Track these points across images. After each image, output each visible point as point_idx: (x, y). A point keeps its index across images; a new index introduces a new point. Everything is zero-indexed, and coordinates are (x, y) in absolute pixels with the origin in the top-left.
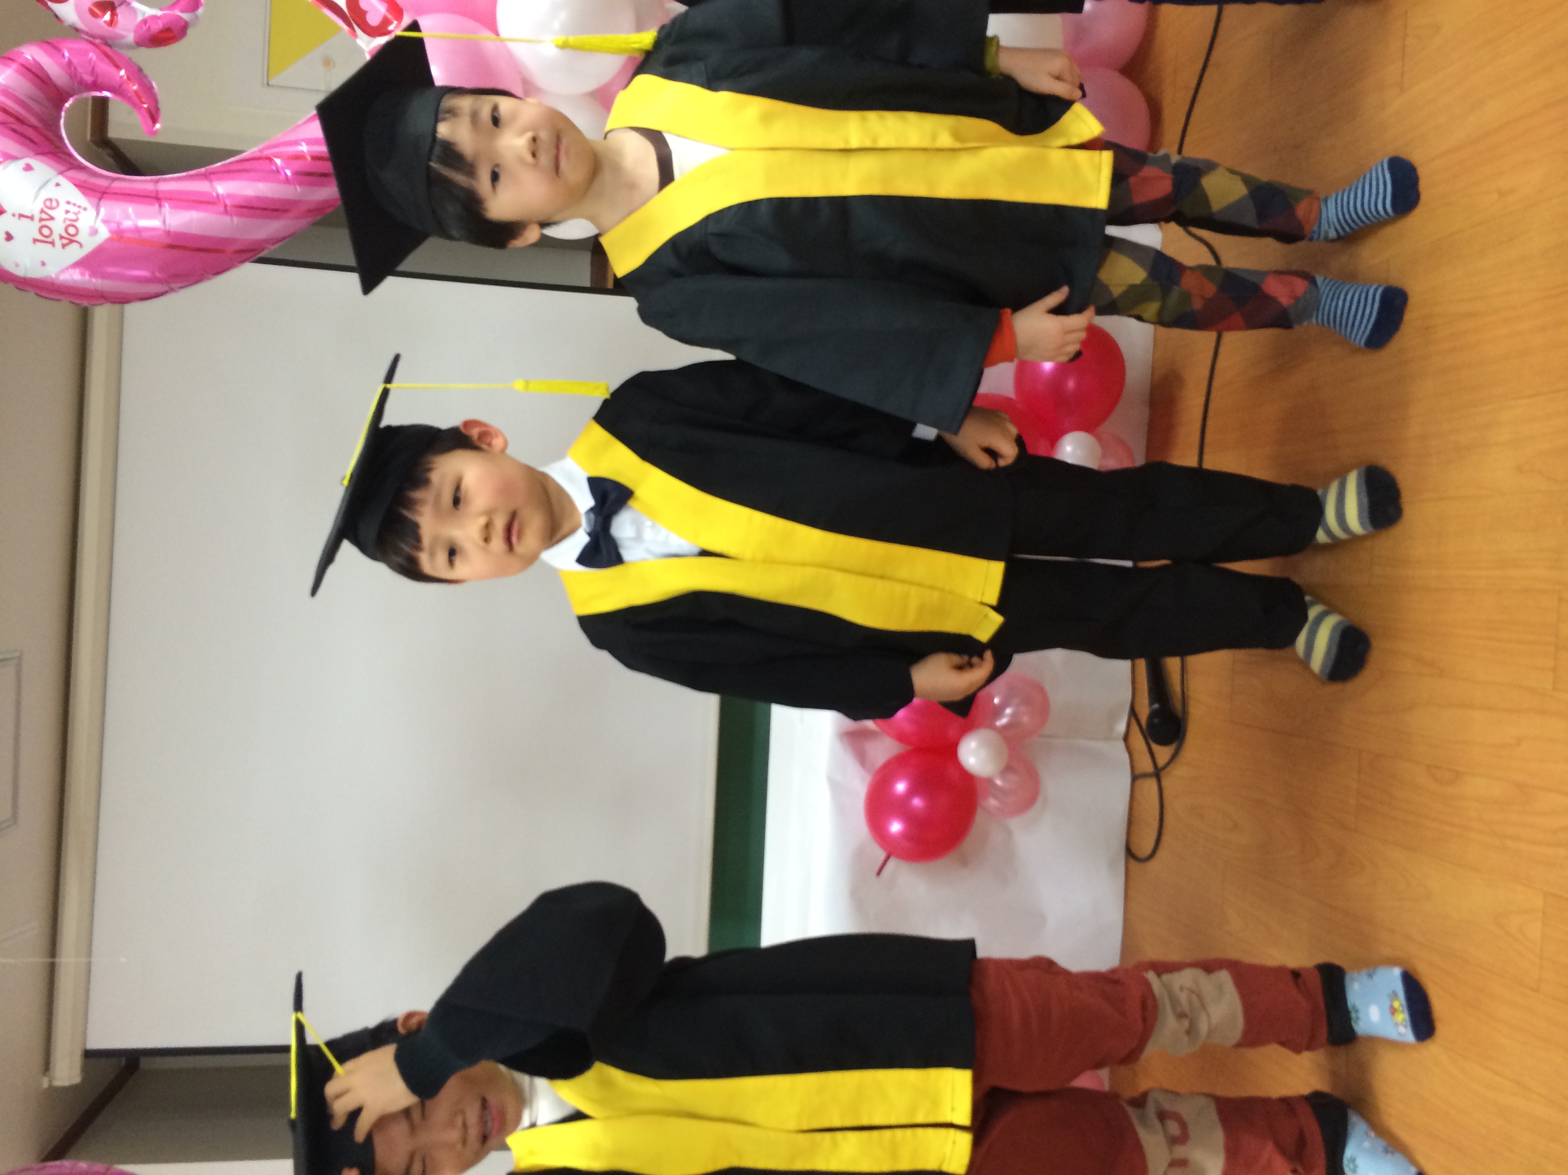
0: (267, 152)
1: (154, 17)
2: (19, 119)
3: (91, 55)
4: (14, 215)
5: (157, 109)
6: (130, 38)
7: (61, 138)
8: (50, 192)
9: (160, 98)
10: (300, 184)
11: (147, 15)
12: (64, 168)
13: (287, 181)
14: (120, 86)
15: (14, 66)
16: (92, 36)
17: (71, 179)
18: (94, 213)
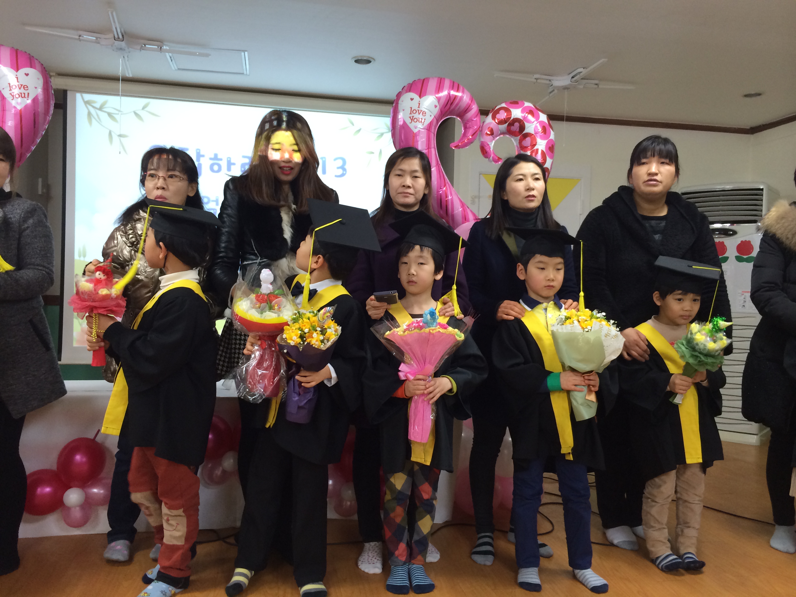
0: (447, 185)
1: (490, 148)
2: (451, 104)
3: (476, 127)
4: (419, 101)
5: (459, 148)
6: (482, 140)
7: (447, 116)
8: (428, 113)
9: (463, 149)
10: (437, 196)
11: (490, 145)
12: (437, 117)
13: (438, 192)
14: (466, 136)
15: (470, 102)
16: (482, 127)
17: (433, 120)
18: (422, 128)
